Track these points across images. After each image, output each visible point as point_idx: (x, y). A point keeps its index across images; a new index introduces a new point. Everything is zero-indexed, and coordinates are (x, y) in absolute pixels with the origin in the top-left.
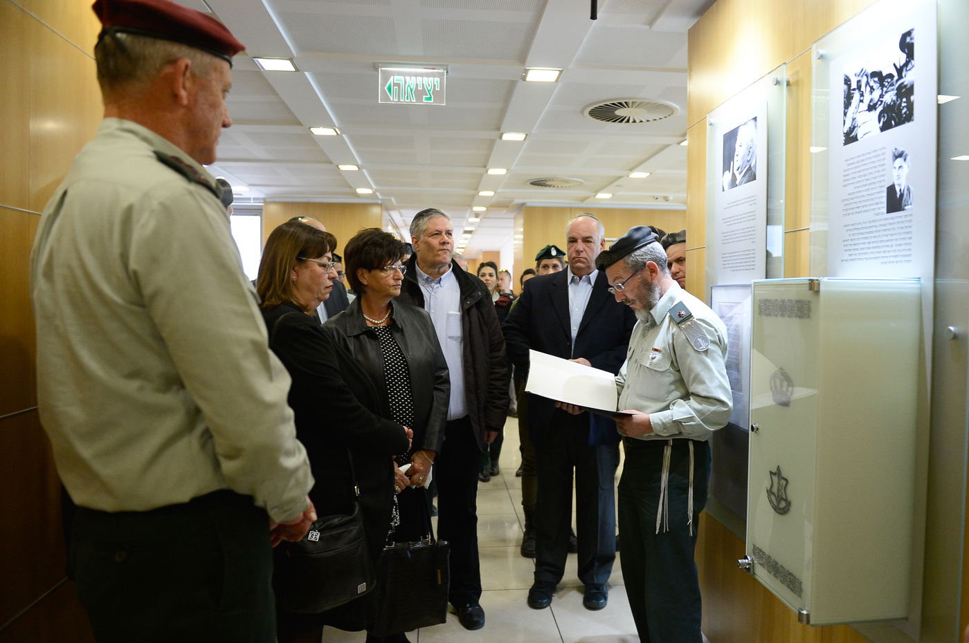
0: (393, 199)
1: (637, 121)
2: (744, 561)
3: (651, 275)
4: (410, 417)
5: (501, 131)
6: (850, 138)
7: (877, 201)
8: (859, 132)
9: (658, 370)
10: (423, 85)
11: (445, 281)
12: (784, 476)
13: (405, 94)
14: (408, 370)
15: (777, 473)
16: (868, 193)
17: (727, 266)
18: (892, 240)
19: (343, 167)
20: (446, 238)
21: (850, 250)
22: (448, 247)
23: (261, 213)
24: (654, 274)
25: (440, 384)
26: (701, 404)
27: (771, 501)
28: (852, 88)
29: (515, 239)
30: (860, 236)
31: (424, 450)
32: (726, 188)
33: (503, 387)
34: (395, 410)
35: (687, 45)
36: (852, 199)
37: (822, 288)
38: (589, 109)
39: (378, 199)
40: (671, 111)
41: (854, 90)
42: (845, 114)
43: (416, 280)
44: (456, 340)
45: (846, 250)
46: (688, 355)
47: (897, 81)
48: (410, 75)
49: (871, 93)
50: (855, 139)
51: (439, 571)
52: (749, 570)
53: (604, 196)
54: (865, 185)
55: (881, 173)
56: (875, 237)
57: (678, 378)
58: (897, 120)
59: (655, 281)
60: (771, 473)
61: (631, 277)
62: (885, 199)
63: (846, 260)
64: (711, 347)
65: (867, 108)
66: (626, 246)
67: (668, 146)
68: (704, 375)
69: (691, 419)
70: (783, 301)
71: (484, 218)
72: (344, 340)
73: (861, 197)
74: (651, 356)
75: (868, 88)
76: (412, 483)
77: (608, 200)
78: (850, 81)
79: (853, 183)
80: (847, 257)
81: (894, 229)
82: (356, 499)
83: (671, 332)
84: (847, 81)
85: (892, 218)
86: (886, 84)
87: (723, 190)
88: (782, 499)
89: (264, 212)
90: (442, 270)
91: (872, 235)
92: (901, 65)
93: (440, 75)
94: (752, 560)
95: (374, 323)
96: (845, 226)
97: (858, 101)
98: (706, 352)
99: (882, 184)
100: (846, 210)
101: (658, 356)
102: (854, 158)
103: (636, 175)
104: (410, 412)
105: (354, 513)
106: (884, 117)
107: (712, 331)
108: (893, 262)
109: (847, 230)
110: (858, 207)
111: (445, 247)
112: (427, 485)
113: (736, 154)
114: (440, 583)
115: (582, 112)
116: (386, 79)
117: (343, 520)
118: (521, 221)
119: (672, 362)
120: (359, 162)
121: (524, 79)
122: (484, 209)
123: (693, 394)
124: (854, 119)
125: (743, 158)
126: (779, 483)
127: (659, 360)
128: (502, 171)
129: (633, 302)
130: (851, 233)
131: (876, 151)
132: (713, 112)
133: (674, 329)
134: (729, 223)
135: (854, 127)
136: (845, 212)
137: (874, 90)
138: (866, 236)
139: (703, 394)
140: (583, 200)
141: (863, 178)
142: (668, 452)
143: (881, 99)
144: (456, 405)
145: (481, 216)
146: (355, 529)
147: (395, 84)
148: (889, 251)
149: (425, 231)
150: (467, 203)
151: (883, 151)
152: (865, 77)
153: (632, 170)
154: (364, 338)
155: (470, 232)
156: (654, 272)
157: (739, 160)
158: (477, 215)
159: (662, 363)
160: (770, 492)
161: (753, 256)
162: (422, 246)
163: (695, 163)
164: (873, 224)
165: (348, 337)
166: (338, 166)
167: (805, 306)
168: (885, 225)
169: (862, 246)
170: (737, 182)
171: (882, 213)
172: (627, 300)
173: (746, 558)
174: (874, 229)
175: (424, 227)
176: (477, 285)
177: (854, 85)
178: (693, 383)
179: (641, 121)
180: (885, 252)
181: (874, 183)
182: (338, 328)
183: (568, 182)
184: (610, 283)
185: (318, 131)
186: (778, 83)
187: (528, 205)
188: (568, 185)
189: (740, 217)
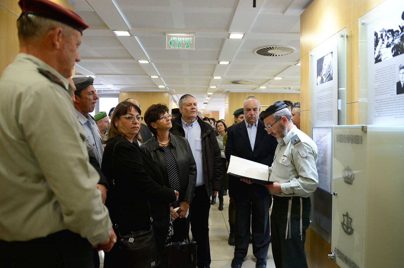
0: (173, 90)
1: (277, 55)
2: (331, 255)
3: (284, 122)
4: (178, 186)
5: (219, 60)
6: (378, 60)
7: (392, 89)
8: (382, 58)
9: (285, 165)
10: (185, 41)
11: (194, 125)
12: (350, 217)
13: (177, 45)
14: (177, 165)
15: (346, 215)
16: (387, 85)
17: (319, 118)
18: (399, 107)
19: (152, 77)
20: (194, 106)
21: (379, 112)
22: (195, 110)
23: (119, 96)
24: (285, 122)
25: (192, 171)
26: (303, 181)
27: (343, 228)
28: (378, 37)
29: (225, 106)
30: (384, 105)
31: (185, 201)
32: (319, 84)
33: (220, 172)
34: (172, 183)
35: (300, 21)
36: (379, 88)
37: (368, 130)
38: (257, 51)
39: (168, 90)
40: (292, 51)
41: (380, 38)
42: (375, 49)
43: (182, 125)
44: (199, 151)
45: (376, 112)
46: (298, 159)
47: (401, 33)
48: (179, 37)
49: (388, 39)
50: (380, 60)
51: (192, 255)
52: (333, 260)
53: (263, 87)
54: (386, 82)
55: (394, 76)
56: (391, 105)
57: (294, 168)
58: (401, 51)
59: (286, 125)
60: (343, 215)
61: (275, 123)
62: (396, 88)
63: (377, 116)
64: (309, 155)
65: (386, 46)
66: (272, 109)
67: (290, 66)
68: (305, 168)
69: (299, 187)
70: (348, 136)
71: (212, 97)
72: (149, 152)
73: (384, 87)
74: (282, 159)
75: (386, 37)
76: (180, 216)
77: (265, 89)
78: (377, 34)
79: (379, 81)
80: (377, 114)
81: (400, 102)
82: (151, 223)
83: (291, 148)
84: (376, 34)
85: (399, 97)
86: (395, 35)
87: (317, 85)
88: (349, 227)
89: (120, 96)
90: (193, 121)
91: (389, 105)
92: (403, 26)
93: (192, 37)
94: (334, 255)
95: (163, 144)
96: (376, 100)
97: (381, 43)
98: (306, 157)
99: (394, 81)
100: (377, 93)
101: (286, 159)
102: (380, 69)
103: (277, 78)
104: (178, 184)
105: (150, 229)
106: (395, 50)
107: (310, 148)
108: (400, 117)
109: (377, 103)
110: (382, 92)
111: (193, 110)
112: (187, 216)
113: (323, 68)
114: (192, 260)
115: (254, 52)
116: (169, 39)
117: (145, 233)
118: (228, 99)
119: (292, 162)
120: (159, 74)
121: (228, 38)
122: (212, 94)
123: (300, 176)
124: (379, 52)
125: (326, 70)
126: (347, 220)
127: (286, 161)
128: (219, 78)
129: (276, 134)
130: (379, 104)
131: (391, 66)
132: (312, 50)
133: (292, 147)
134: (320, 99)
135: (380, 55)
136: (376, 94)
137: (389, 38)
138: (387, 105)
139: (304, 176)
140: (254, 89)
141: (385, 78)
142: (290, 202)
143: (393, 42)
144: (199, 180)
145: (211, 97)
146: (150, 237)
147: (173, 41)
148: (398, 112)
149: (184, 104)
150: (204, 91)
151: (395, 66)
152: (385, 32)
153: (275, 76)
154: (158, 151)
155: (206, 103)
156: (285, 121)
157: (325, 71)
158: (209, 96)
159: (287, 162)
160: (343, 224)
161: (332, 114)
162: (184, 111)
163: (304, 73)
164: (390, 100)
165: (151, 151)
166: (150, 76)
167: (360, 138)
168: (396, 100)
169: (385, 110)
170: (324, 81)
171: (395, 95)
172: (273, 133)
173: (331, 253)
174: (390, 102)
175: (184, 102)
176: (208, 127)
177: (379, 36)
178: (300, 171)
179: (279, 55)
180: (396, 112)
181: (390, 81)
182: (146, 147)
183: (247, 82)
184: (266, 126)
185: (141, 62)
186: (342, 36)
187: (231, 92)
188: (247, 83)
189: (325, 96)
